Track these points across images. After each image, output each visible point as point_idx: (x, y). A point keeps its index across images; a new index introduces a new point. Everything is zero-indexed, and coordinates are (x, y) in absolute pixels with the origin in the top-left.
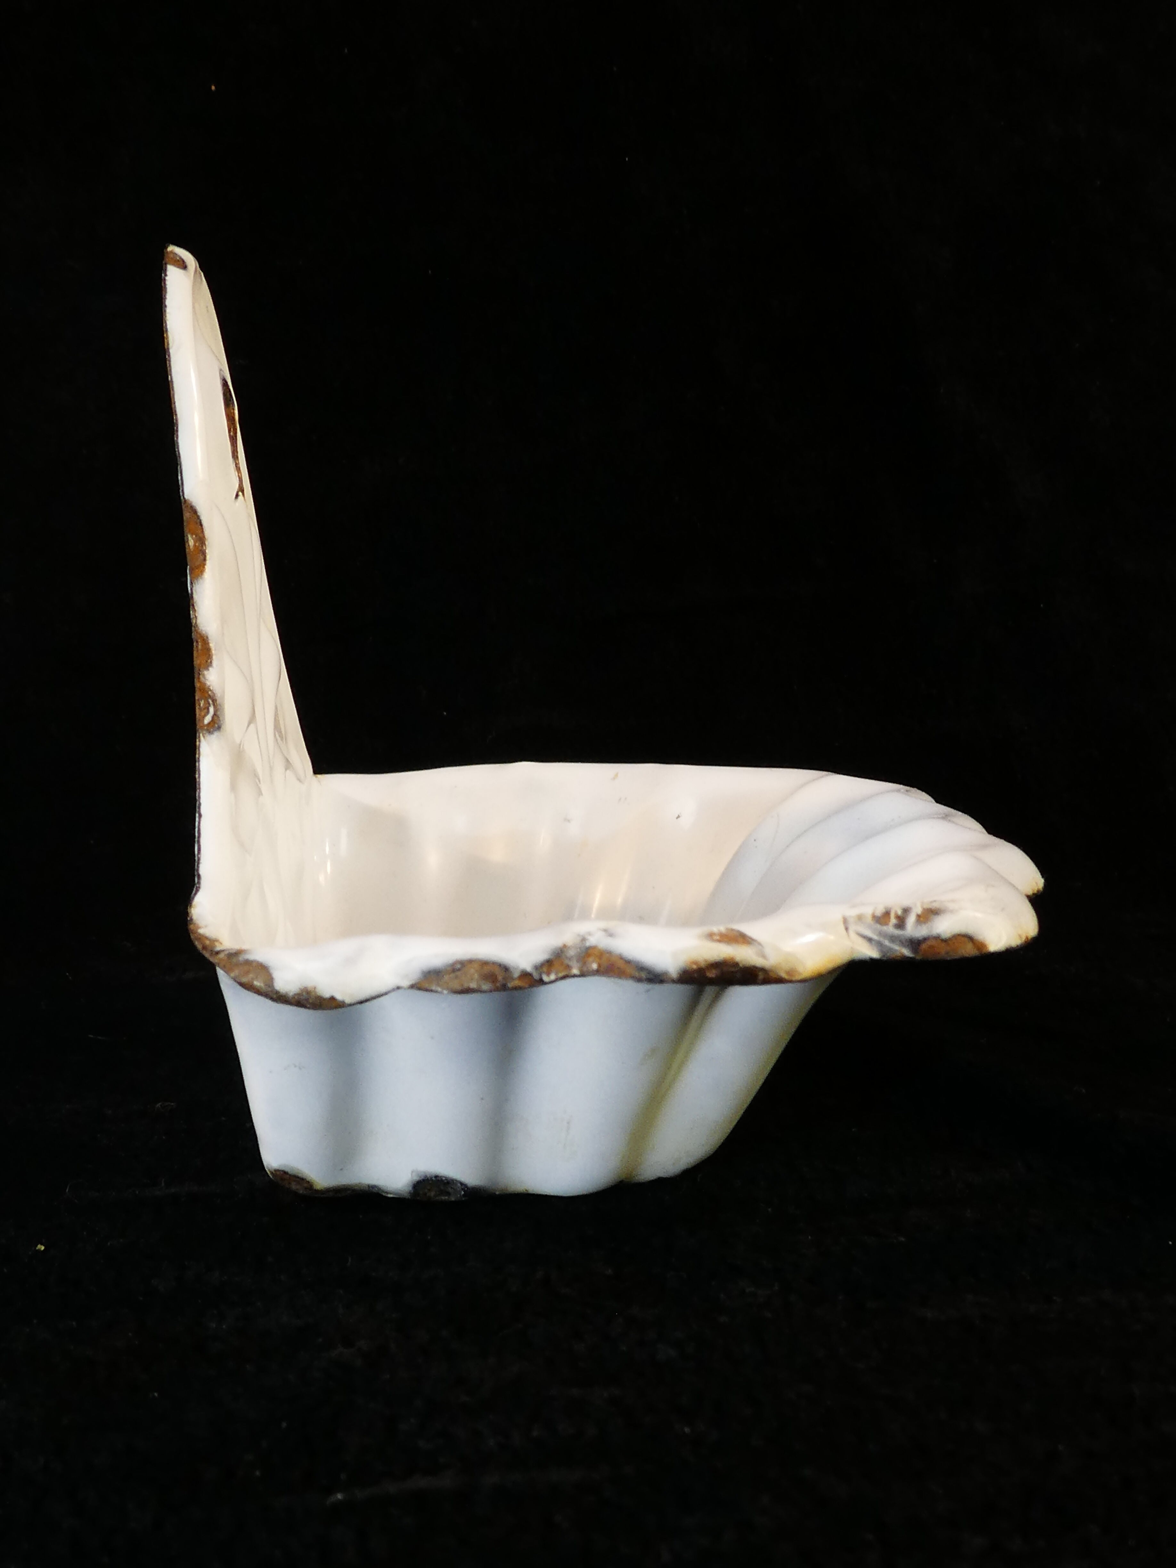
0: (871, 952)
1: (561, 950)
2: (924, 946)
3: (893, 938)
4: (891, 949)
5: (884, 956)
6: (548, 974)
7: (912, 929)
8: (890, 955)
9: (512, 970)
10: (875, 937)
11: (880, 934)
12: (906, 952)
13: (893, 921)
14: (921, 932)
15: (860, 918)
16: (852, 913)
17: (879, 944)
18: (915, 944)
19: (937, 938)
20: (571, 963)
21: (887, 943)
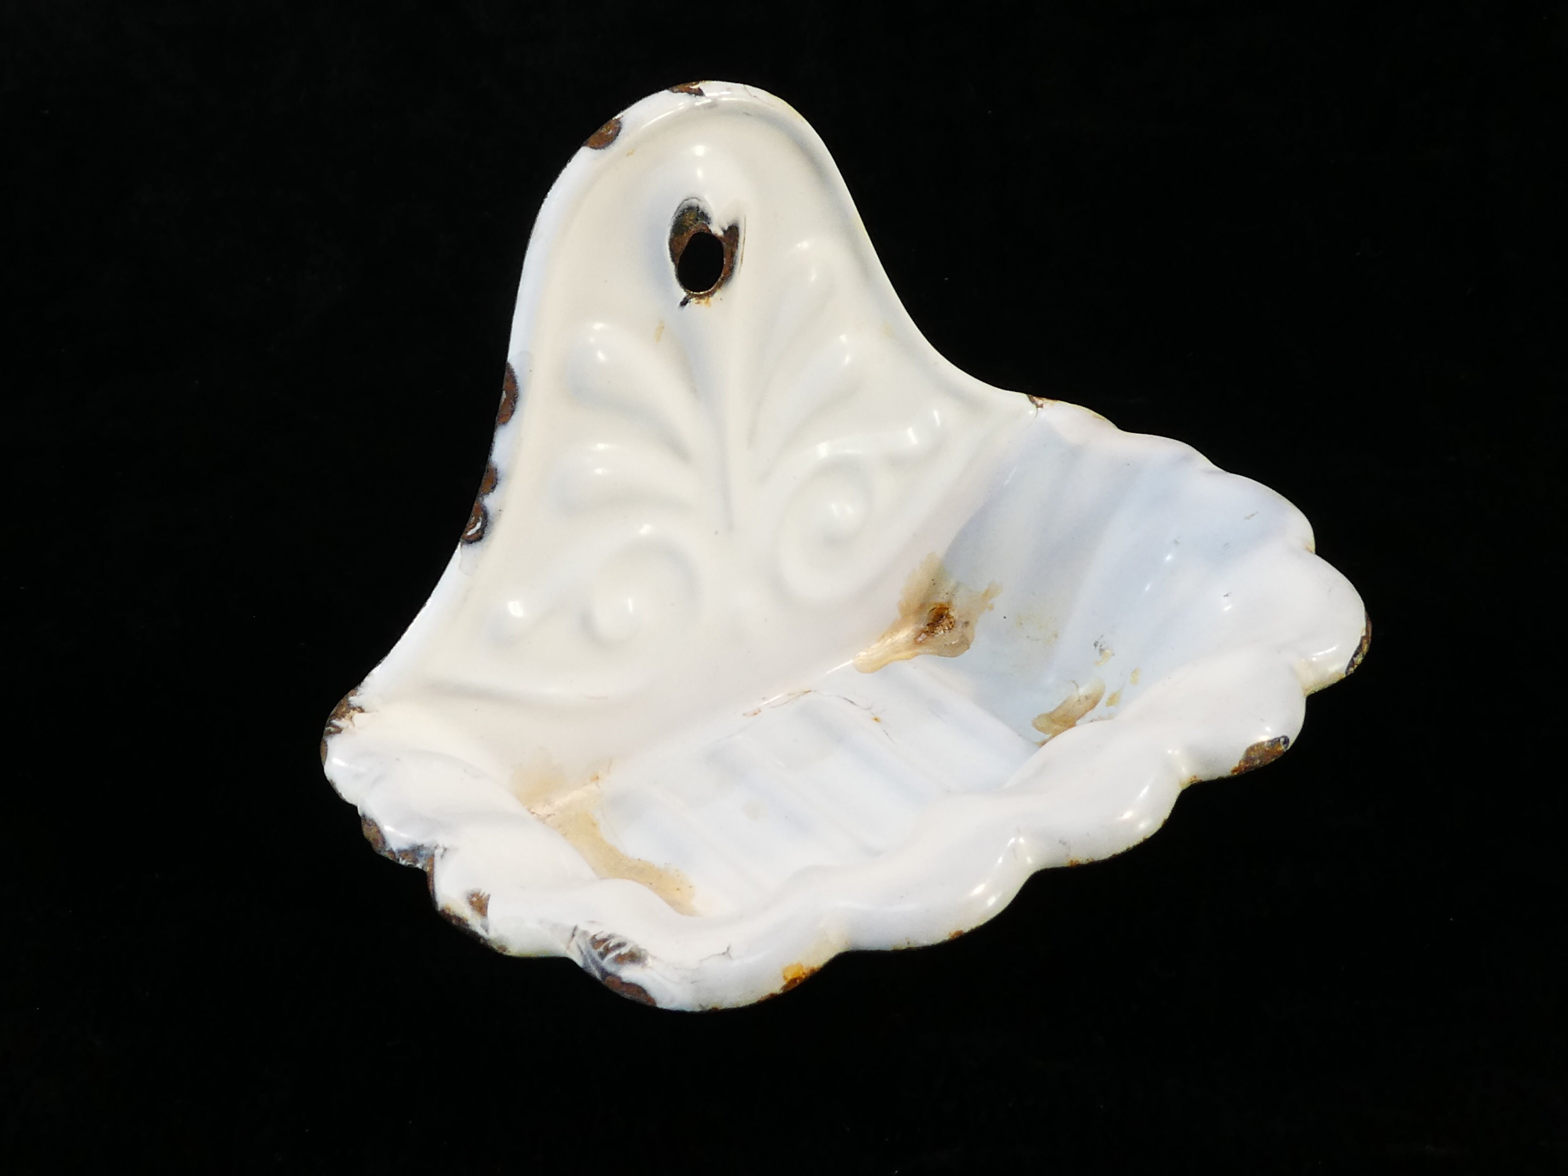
0: (580, 962)
1: (418, 848)
2: (608, 978)
3: (594, 961)
4: (590, 967)
5: (585, 968)
6: (403, 859)
7: (607, 963)
8: (587, 970)
9: (387, 844)
10: (585, 953)
11: (588, 952)
12: (597, 975)
13: (601, 949)
14: (611, 968)
15: (585, 933)
16: (582, 927)
17: (585, 959)
18: (605, 973)
19: (619, 978)
20: (419, 859)
21: (589, 961)
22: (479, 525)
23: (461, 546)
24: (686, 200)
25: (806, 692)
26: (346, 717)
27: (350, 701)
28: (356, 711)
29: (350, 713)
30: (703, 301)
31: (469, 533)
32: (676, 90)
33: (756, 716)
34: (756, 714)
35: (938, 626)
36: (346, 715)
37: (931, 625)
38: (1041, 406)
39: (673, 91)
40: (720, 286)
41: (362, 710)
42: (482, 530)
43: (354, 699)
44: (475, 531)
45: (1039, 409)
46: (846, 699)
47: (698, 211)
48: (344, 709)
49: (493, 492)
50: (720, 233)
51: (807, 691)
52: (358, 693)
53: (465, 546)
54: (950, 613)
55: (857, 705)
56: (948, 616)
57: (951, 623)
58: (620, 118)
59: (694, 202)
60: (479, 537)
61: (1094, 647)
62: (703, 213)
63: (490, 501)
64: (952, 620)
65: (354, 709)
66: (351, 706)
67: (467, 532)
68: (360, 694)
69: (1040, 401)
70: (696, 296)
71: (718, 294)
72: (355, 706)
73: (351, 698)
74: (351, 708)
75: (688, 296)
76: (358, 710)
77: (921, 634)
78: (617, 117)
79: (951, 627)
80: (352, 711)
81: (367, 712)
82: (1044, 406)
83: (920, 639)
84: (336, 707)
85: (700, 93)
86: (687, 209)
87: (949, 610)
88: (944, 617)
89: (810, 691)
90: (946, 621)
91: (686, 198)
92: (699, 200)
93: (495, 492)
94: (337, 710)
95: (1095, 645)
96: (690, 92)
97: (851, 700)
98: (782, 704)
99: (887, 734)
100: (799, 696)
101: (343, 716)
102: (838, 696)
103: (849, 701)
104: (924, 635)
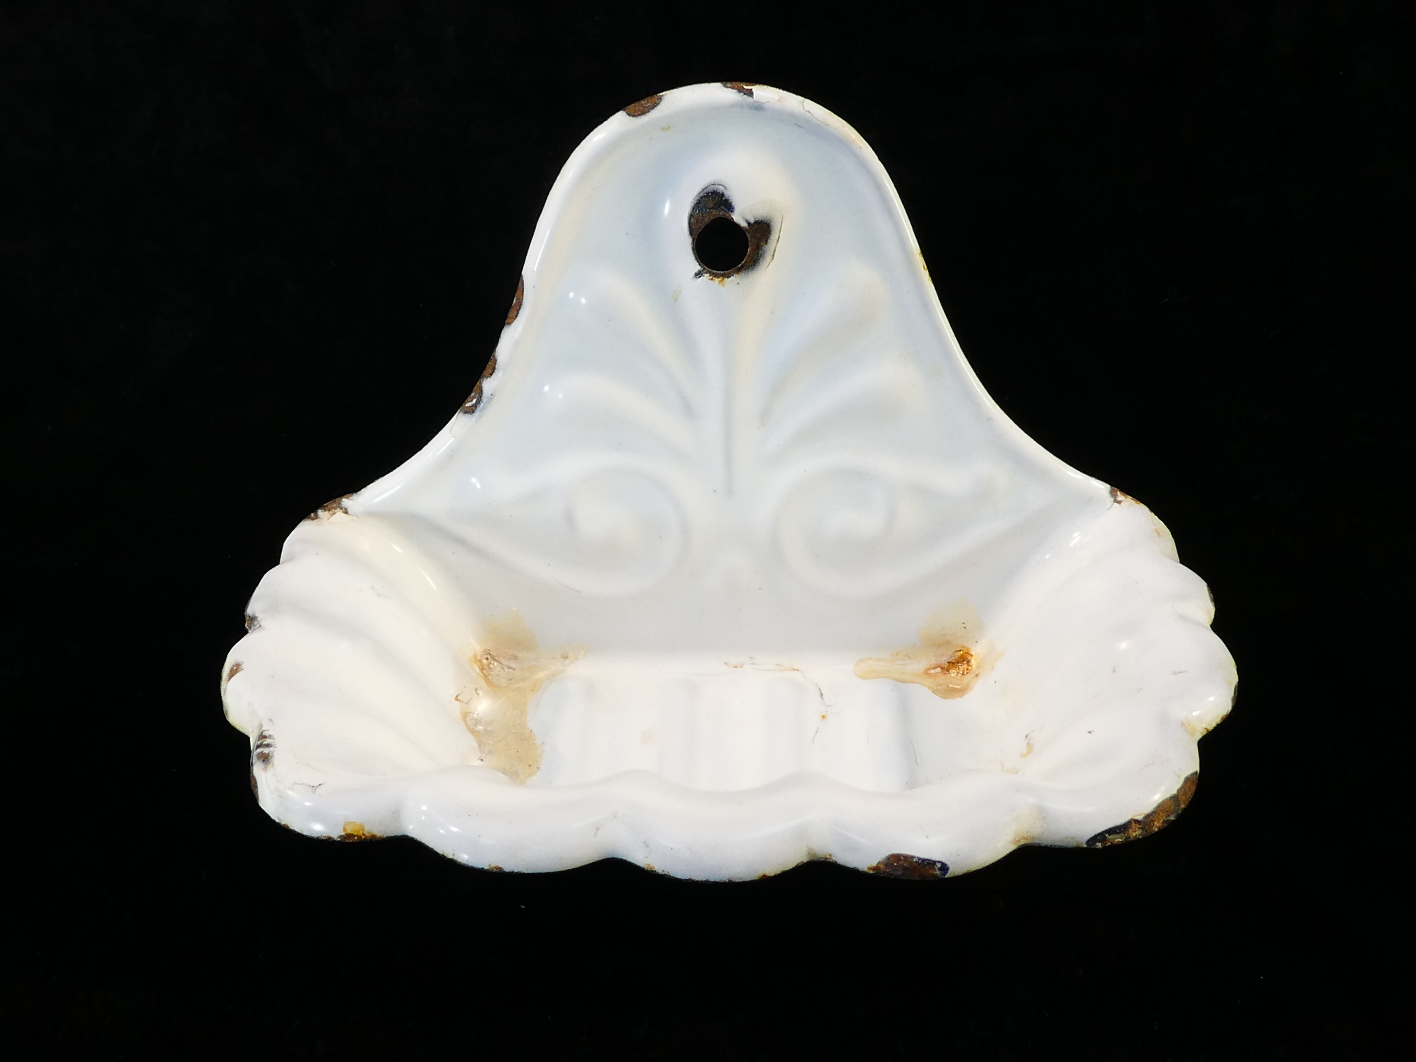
15: (262, 726)
16: (264, 721)
22: (474, 401)
23: (459, 413)
24: (713, 185)
25: (794, 670)
26: (331, 512)
27: (342, 501)
28: (341, 511)
29: (336, 511)
30: (717, 280)
31: (467, 405)
32: (729, 85)
34: (736, 667)
35: (955, 668)
36: (332, 510)
37: (951, 664)
38: (1119, 502)
39: (725, 86)
40: (739, 271)
41: (346, 512)
42: (475, 406)
43: (346, 502)
44: (471, 405)
45: (1115, 504)
46: (820, 690)
47: (722, 197)
48: (335, 505)
49: (490, 377)
50: (744, 224)
51: (796, 669)
52: (351, 498)
53: (461, 414)
54: (972, 660)
55: (822, 699)
56: (968, 662)
57: (967, 669)
58: (662, 95)
59: (721, 189)
60: (471, 411)
61: (1024, 737)
62: (727, 200)
63: (488, 385)
64: (970, 668)
65: (341, 508)
67: (466, 403)
68: (352, 500)
69: (1120, 497)
70: (710, 273)
71: (734, 279)
72: (343, 506)
73: (344, 500)
74: (339, 507)
75: (703, 271)
76: (344, 510)
77: (937, 667)
78: (661, 94)
79: (965, 673)
80: (338, 509)
81: (349, 515)
82: (1122, 504)
83: (933, 671)
84: (331, 502)
85: (750, 93)
86: (711, 193)
87: (973, 657)
88: (965, 662)
89: (798, 670)
90: (965, 666)
91: (712, 183)
92: (725, 188)
93: (492, 378)
94: (329, 504)
95: (1026, 737)
96: (740, 90)
97: (823, 693)
98: (765, 670)
99: (817, 732)
100: (785, 670)
101: (329, 510)
102: (816, 685)
103: (821, 693)
104: (939, 670)
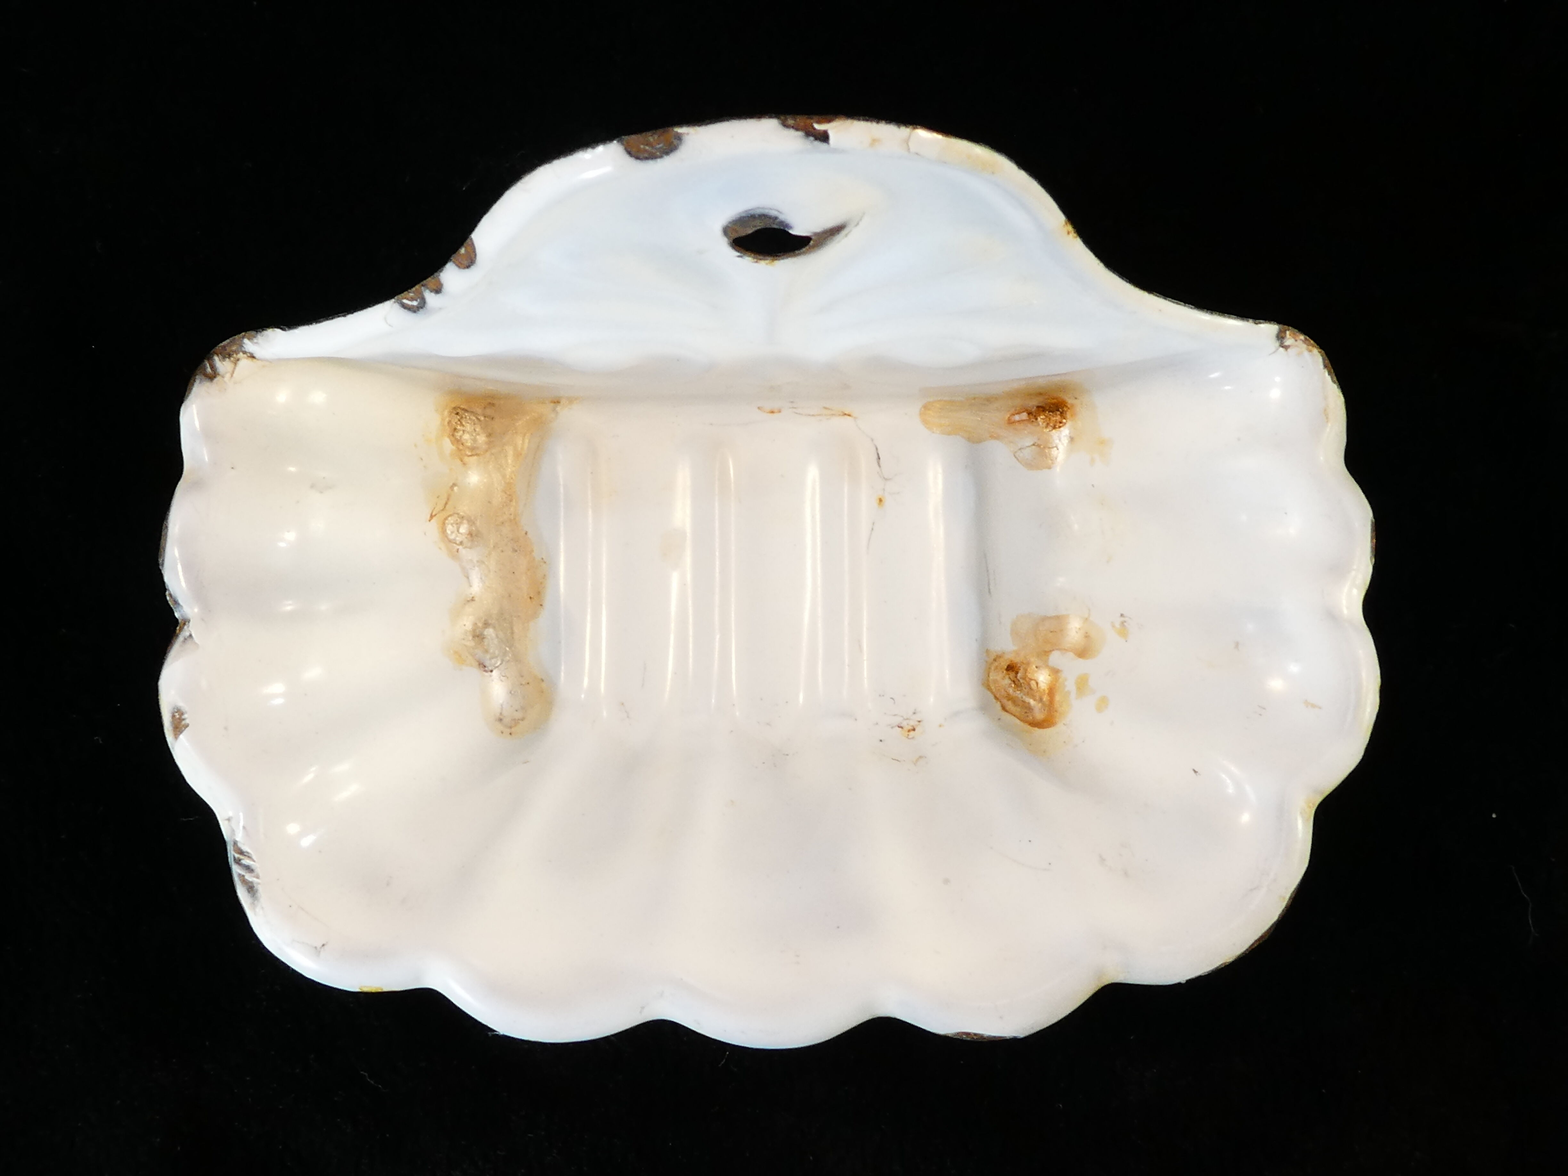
24: (759, 210)
25: (845, 414)
26: (232, 359)
27: (244, 343)
28: (246, 356)
29: (238, 356)
30: (765, 261)
32: (791, 122)
33: (772, 414)
34: (772, 412)
35: (1044, 419)
36: (232, 354)
37: (1038, 411)
38: (1286, 348)
39: (786, 126)
41: (253, 359)
43: (249, 344)
45: (1281, 349)
46: (877, 449)
47: (772, 217)
48: (235, 347)
50: (800, 234)
51: (847, 413)
52: (255, 340)
54: (1068, 413)
55: (879, 466)
56: (1063, 413)
57: (1060, 423)
59: (769, 213)
62: (779, 220)
64: (1064, 421)
65: (245, 353)
66: (243, 349)
68: (256, 343)
70: (754, 257)
72: (247, 350)
73: (246, 341)
74: (241, 350)
75: (744, 255)
76: (250, 355)
77: (1023, 412)
79: (1058, 427)
80: (241, 354)
81: (258, 360)
82: (1289, 350)
83: (1017, 418)
84: (228, 341)
86: (757, 215)
87: (1069, 410)
88: (1061, 410)
89: (849, 415)
90: (1058, 418)
92: (774, 212)
94: (228, 343)
97: (880, 457)
98: (810, 415)
99: (872, 529)
100: (833, 415)
101: (230, 356)
102: (872, 440)
103: (878, 454)
104: (1024, 416)
